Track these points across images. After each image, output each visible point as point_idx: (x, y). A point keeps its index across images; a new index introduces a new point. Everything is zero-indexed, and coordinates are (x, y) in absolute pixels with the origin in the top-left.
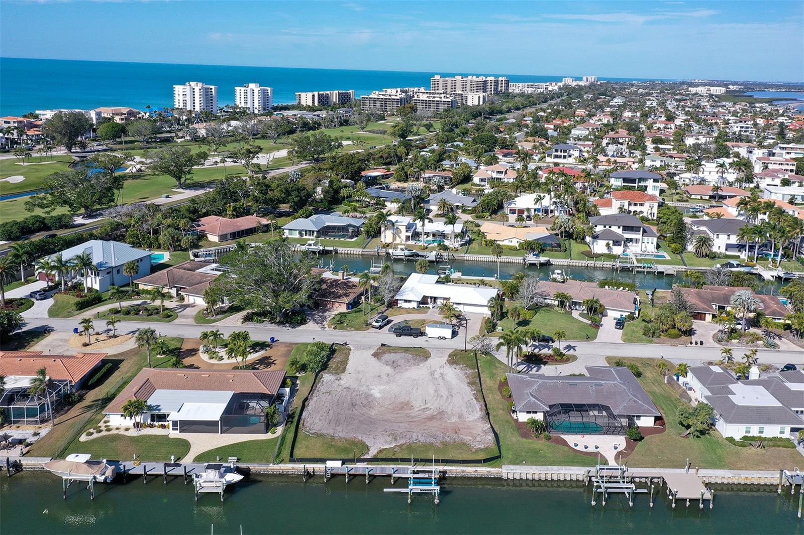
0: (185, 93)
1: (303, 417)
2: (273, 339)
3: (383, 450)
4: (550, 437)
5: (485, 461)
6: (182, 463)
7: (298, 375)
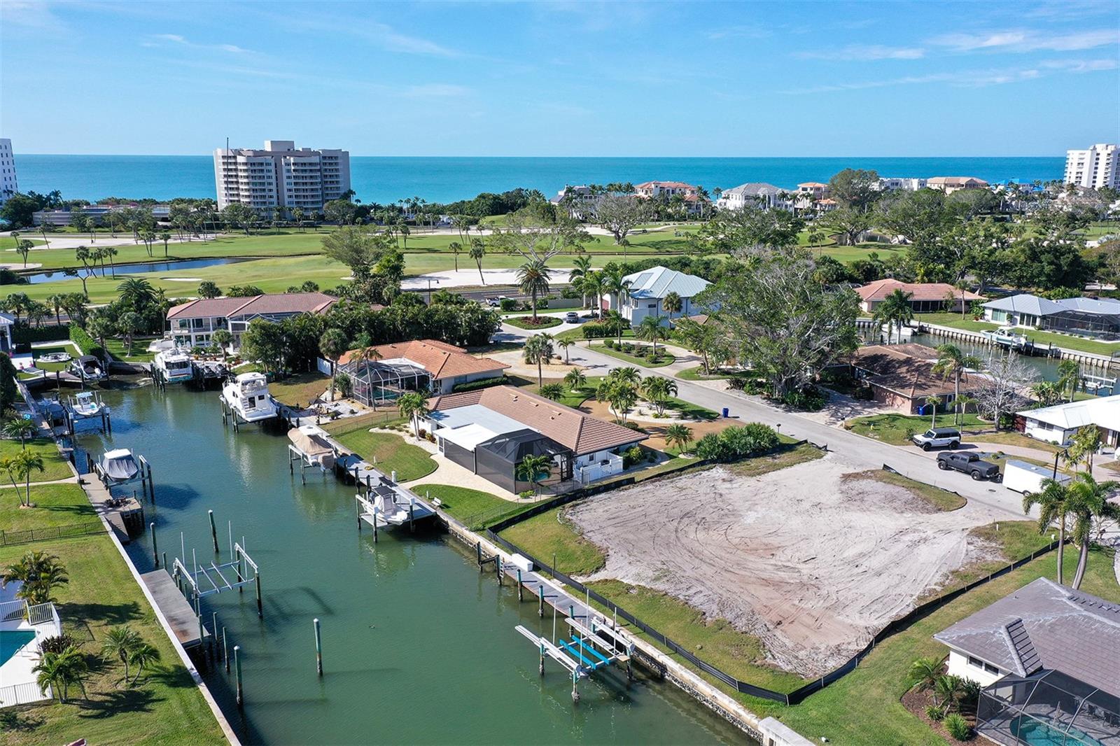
0: (1082, 161)
1: (591, 498)
2: (726, 411)
3: (614, 581)
4: (971, 735)
5: (744, 688)
6: (400, 485)
7: (681, 456)
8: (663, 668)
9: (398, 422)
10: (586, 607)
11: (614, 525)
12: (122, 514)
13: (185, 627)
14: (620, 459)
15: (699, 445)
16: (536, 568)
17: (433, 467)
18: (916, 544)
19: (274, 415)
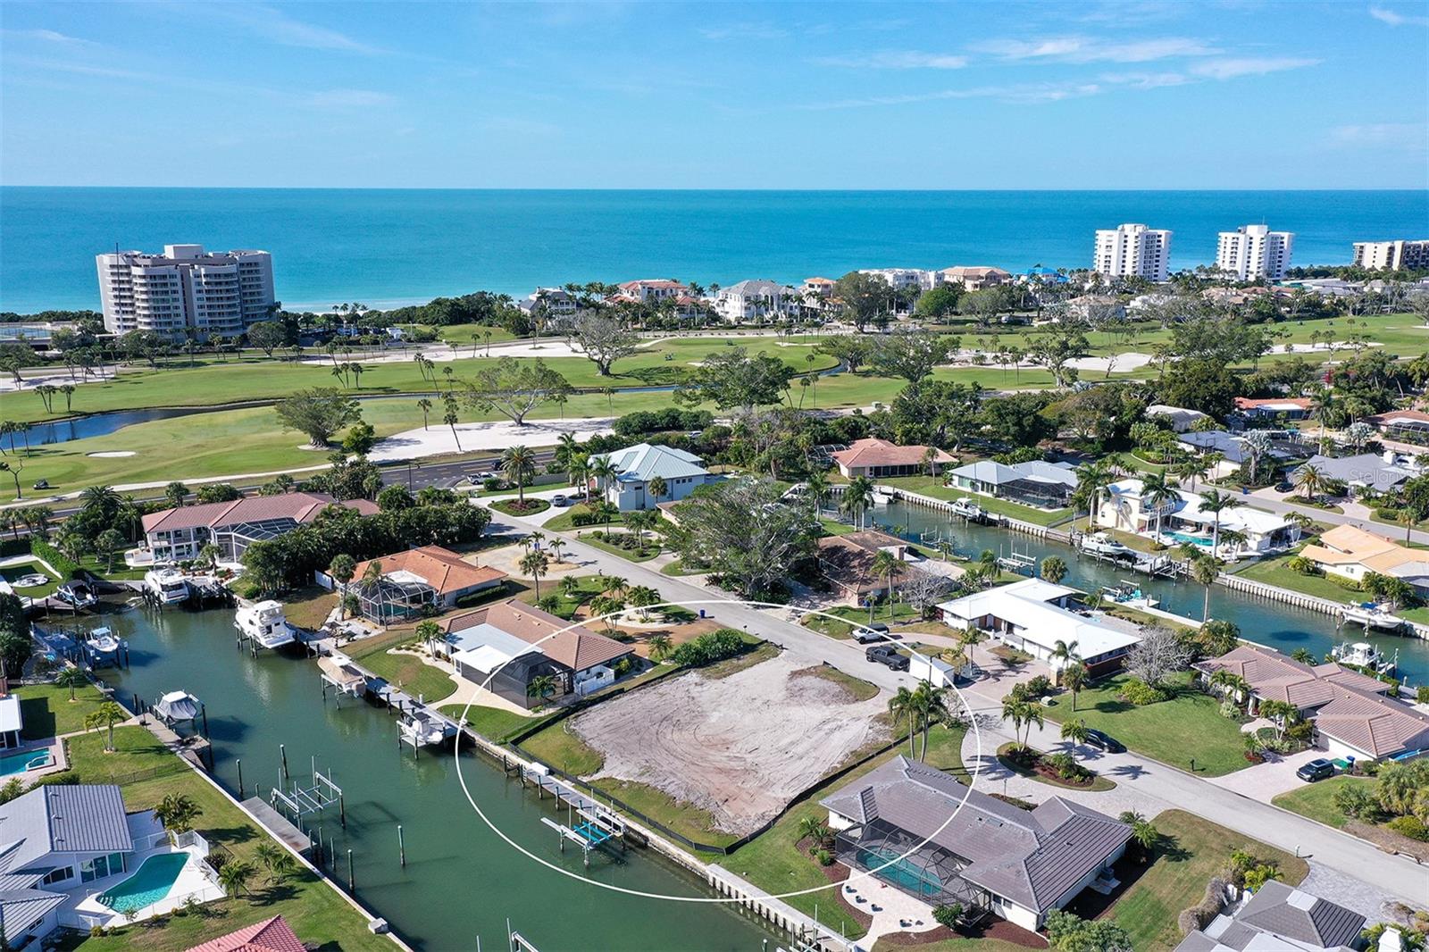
0: (1109, 244)
1: (589, 709)
2: (703, 612)
3: (611, 778)
4: (833, 862)
5: (698, 847)
6: (428, 706)
7: (663, 663)
8: (646, 839)
9: (412, 642)
10: (591, 800)
11: (609, 732)
12: (196, 751)
13: (295, 840)
14: (612, 671)
15: (677, 652)
16: (551, 773)
17: (452, 688)
18: (832, 731)
19: (292, 640)
